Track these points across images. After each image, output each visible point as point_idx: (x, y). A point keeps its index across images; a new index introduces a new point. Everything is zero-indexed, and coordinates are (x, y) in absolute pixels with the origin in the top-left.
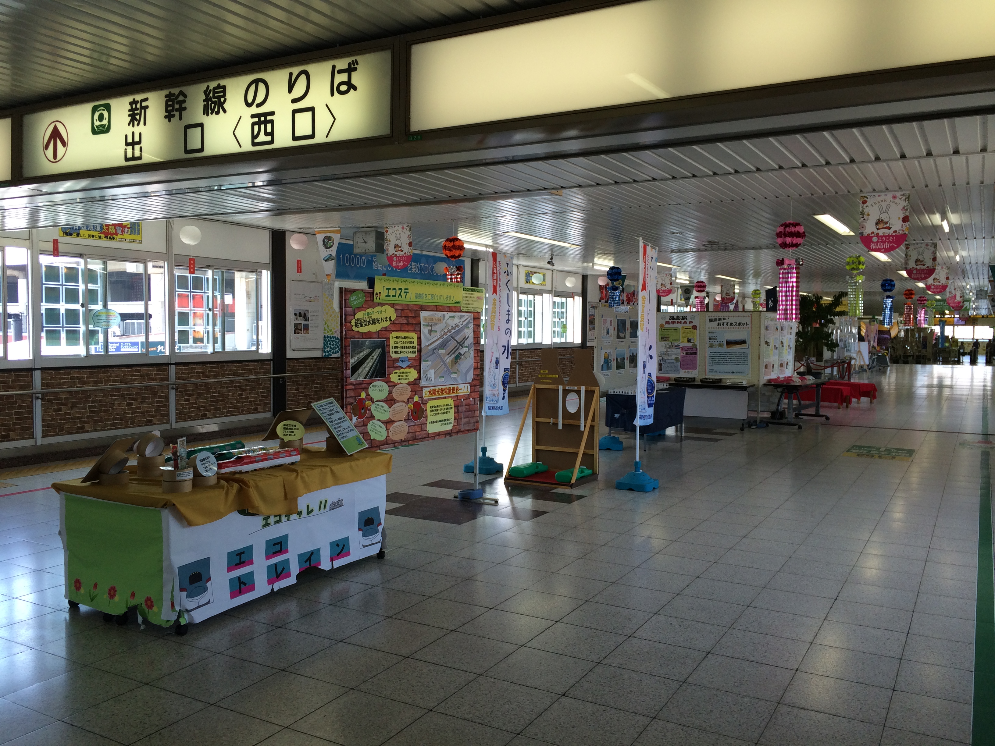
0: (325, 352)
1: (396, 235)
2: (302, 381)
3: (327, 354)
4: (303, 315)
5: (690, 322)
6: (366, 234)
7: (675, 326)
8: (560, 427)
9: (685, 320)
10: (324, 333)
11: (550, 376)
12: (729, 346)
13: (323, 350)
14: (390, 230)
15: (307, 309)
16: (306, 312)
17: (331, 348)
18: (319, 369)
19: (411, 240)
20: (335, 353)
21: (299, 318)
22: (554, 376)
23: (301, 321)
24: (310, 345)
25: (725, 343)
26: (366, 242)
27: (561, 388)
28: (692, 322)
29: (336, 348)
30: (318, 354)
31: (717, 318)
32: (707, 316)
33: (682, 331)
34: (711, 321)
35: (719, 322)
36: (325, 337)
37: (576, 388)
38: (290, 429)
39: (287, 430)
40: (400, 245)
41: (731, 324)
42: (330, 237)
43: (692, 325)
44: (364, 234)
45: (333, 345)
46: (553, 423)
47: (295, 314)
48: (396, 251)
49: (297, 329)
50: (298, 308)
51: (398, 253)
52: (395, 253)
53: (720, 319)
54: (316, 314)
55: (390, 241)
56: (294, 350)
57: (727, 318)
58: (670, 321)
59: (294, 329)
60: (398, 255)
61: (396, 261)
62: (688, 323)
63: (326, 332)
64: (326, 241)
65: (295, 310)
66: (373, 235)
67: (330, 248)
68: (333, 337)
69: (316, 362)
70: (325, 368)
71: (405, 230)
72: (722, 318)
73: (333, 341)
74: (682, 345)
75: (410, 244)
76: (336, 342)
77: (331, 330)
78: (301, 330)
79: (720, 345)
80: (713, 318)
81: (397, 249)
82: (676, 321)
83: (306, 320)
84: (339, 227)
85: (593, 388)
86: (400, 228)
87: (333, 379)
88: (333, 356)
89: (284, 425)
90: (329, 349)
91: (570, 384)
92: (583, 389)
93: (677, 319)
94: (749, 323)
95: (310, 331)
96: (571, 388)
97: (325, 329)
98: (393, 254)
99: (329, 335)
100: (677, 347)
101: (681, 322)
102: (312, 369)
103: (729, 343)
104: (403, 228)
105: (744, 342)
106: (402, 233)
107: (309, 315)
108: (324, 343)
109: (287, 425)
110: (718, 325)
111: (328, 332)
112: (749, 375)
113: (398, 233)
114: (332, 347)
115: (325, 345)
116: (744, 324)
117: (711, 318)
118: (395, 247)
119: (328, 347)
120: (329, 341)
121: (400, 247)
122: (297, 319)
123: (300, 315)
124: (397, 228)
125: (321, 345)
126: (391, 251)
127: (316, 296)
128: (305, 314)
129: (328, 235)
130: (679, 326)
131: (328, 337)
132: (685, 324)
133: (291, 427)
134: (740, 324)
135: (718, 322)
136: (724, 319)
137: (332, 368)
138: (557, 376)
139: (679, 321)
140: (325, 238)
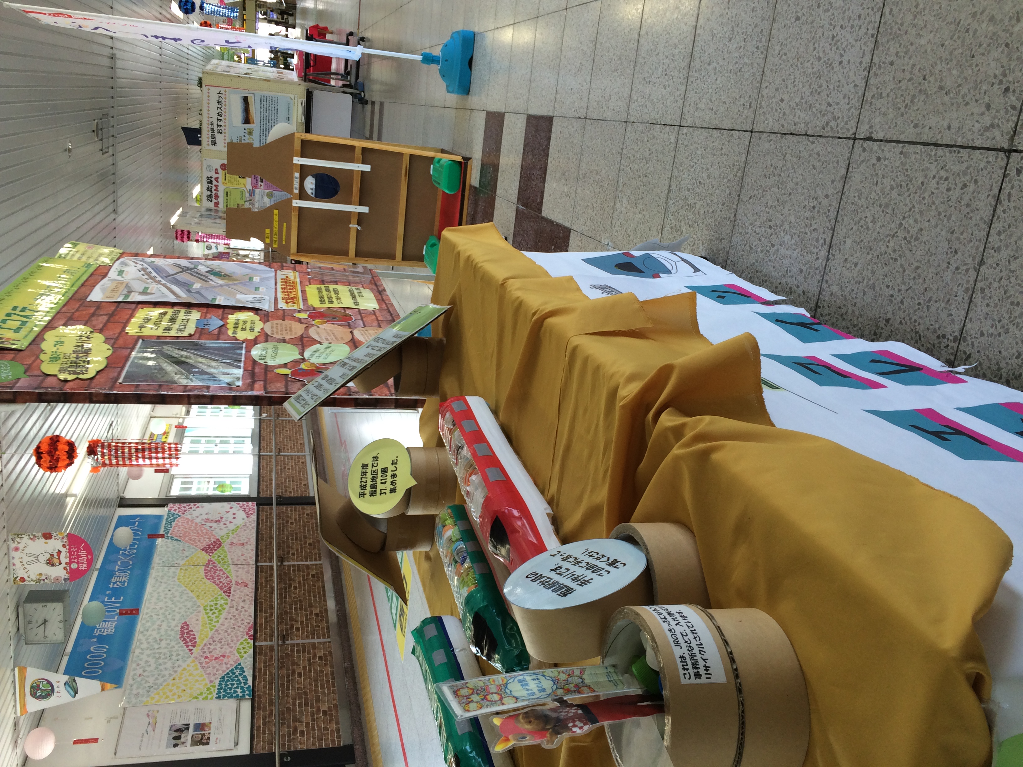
0: (244, 696)
1: (30, 563)
2: (289, 727)
3: (247, 692)
4: (177, 734)
5: (217, 172)
6: (30, 622)
7: (221, 194)
8: (365, 209)
9: (213, 179)
10: (211, 699)
11: (276, 224)
12: (251, 121)
13: (240, 699)
14: (21, 573)
15: (168, 728)
16: (174, 729)
17: (237, 688)
18: (271, 703)
19: (40, 534)
20: (247, 680)
21: (182, 740)
22: (276, 218)
23: (187, 737)
24: (230, 720)
25: (247, 126)
26: (45, 621)
27: (297, 203)
28: (216, 169)
29: (239, 680)
30: (246, 706)
31: (210, 133)
32: (207, 147)
33: (229, 185)
34: (214, 143)
35: (216, 131)
36: (219, 697)
37: (297, 175)
38: (374, 479)
39: (380, 486)
40: (48, 556)
41: (219, 115)
42: (32, 687)
43: (220, 171)
44: (31, 626)
45: (233, 685)
46: (359, 224)
47: (175, 745)
48: (60, 564)
49: (202, 741)
50: (164, 743)
51: (64, 559)
52: (63, 565)
53: (212, 130)
54: (179, 714)
55: (41, 574)
56: (237, 744)
57: (211, 120)
58: (214, 200)
59: (201, 746)
60: (68, 560)
61: (78, 563)
62: (216, 176)
63: (210, 696)
64: (39, 693)
65: (167, 747)
66: (31, 607)
67: (52, 686)
68: (220, 684)
69: (259, 708)
70: (270, 695)
71: (21, 546)
72: (210, 126)
73: (226, 685)
74: (249, 187)
75: (47, 536)
76: (228, 681)
77: (208, 689)
78: (203, 735)
79: (250, 133)
80: (210, 139)
81: (56, 561)
82: (214, 192)
83: (188, 729)
84: (13, 670)
85: (297, 145)
86: (16, 555)
87: (288, 681)
88: (250, 682)
89: (362, 495)
90: (239, 690)
91: (289, 189)
92: (298, 161)
93: (211, 191)
94: (218, 90)
95: (207, 721)
96: (296, 184)
97: (206, 698)
98: (65, 569)
99: (216, 691)
100: (252, 193)
101: (216, 186)
102: (271, 714)
103: (247, 120)
104: (17, 549)
105: (245, 99)
106: (26, 551)
107: (179, 723)
108: (229, 698)
109: (363, 487)
110: (221, 133)
111: (211, 693)
112: (292, 96)
113: (26, 559)
114: (235, 686)
115: (231, 697)
116: (220, 97)
117: (210, 143)
118: (53, 565)
119: (235, 692)
120: (225, 691)
121: (52, 555)
122: (183, 743)
123: (178, 738)
124: (17, 561)
125: (232, 703)
126: (60, 572)
127: (148, 715)
128: (176, 731)
129: (28, 689)
130: (221, 188)
131: (219, 692)
132: (219, 180)
133: (369, 476)
134: (219, 103)
135: (216, 133)
136: (212, 124)
137: (271, 683)
138: (276, 212)
139: (214, 188)
140: (33, 695)
